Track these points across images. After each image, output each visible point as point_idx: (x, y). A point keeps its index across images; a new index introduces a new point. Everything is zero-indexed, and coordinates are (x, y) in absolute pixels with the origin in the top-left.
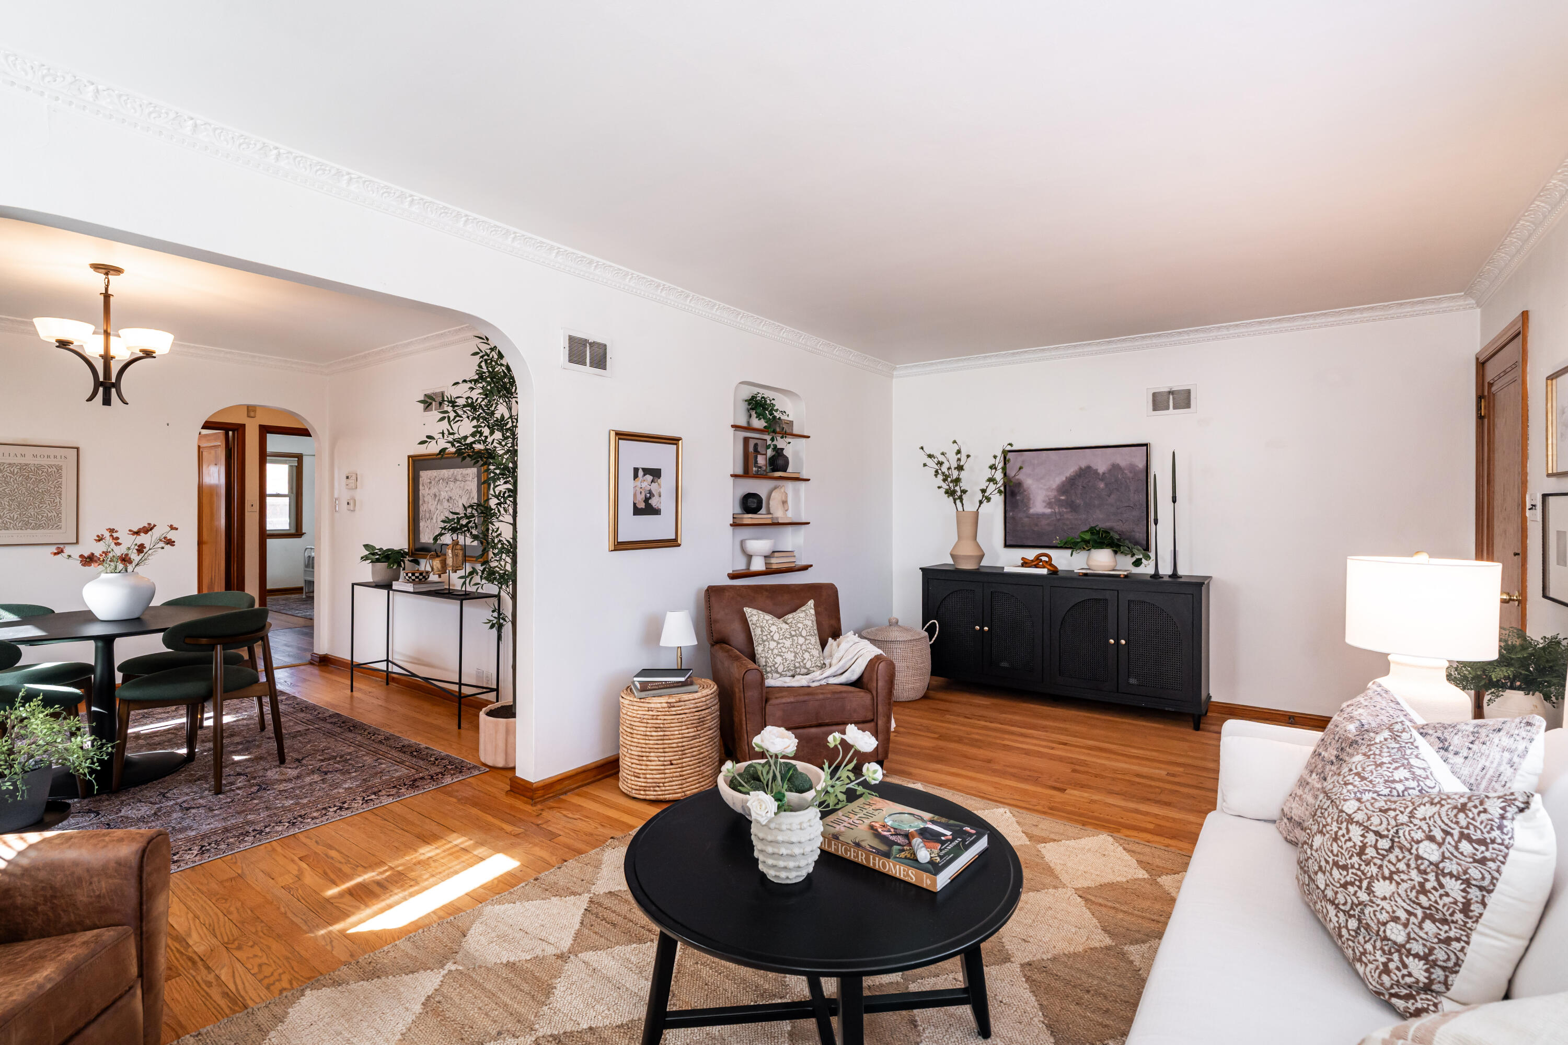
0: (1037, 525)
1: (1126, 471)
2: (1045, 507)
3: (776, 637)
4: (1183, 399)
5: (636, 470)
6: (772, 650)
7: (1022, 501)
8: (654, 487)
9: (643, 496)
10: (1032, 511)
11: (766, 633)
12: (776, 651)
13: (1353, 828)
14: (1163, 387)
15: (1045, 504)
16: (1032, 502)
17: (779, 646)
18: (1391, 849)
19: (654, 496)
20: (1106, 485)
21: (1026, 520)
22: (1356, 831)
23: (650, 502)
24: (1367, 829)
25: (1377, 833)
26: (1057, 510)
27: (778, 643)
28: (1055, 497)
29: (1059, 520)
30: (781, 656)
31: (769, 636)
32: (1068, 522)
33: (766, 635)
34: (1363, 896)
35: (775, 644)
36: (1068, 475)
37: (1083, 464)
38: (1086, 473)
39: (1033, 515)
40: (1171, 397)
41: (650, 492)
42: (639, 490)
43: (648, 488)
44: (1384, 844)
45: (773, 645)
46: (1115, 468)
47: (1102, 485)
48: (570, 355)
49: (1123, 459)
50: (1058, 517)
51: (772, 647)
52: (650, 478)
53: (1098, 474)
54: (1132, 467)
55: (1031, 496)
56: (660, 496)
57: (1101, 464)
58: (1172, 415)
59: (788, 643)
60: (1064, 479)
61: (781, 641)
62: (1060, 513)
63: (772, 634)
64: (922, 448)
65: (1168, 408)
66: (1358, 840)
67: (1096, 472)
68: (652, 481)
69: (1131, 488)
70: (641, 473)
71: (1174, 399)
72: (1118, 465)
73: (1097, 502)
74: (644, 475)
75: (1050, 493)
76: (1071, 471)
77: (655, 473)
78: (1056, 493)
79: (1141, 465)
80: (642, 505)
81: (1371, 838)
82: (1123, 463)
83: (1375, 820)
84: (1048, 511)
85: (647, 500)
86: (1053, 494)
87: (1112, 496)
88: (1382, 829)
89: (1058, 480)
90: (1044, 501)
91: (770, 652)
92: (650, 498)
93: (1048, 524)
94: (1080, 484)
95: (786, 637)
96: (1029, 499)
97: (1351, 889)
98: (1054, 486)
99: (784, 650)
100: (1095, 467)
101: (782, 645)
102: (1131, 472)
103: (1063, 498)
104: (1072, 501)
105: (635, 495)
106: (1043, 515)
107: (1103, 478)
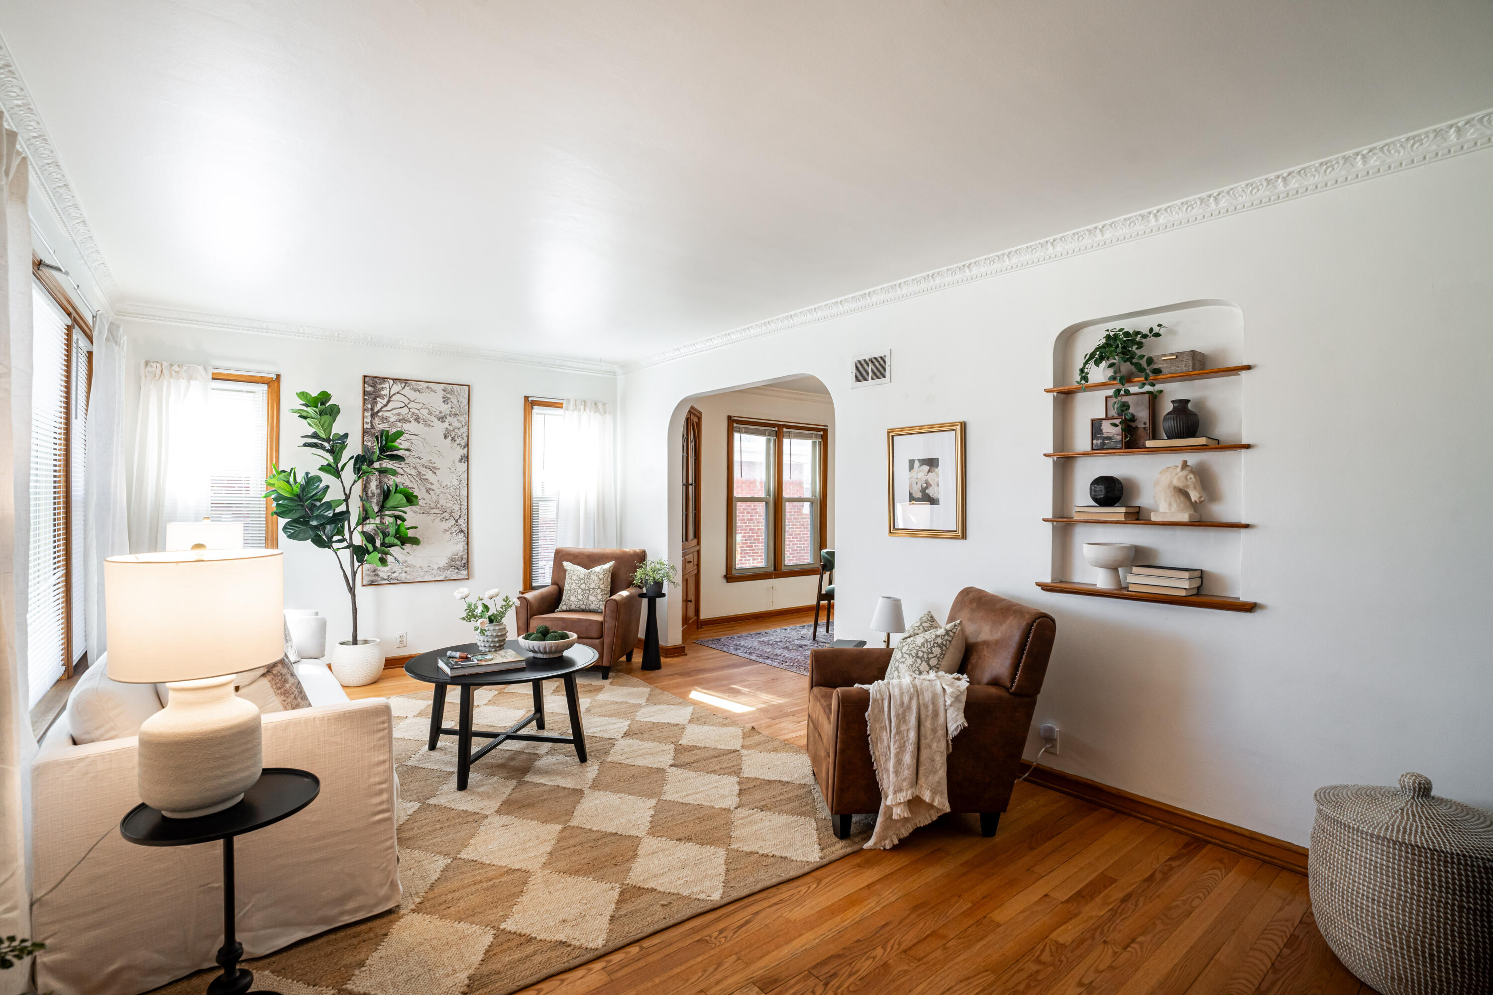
5: (912, 463)
8: (931, 477)
9: (919, 486)
19: (931, 486)
23: (927, 491)
41: (927, 482)
42: (915, 481)
43: (925, 478)
48: (856, 377)
52: (926, 468)
56: (938, 486)
68: (929, 471)
70: (917, 464)
74: (920, 466)
77: (932, 463)
80: (919, 495)
85: (923, 491)
92: (927, 488)
105: (911, 486)
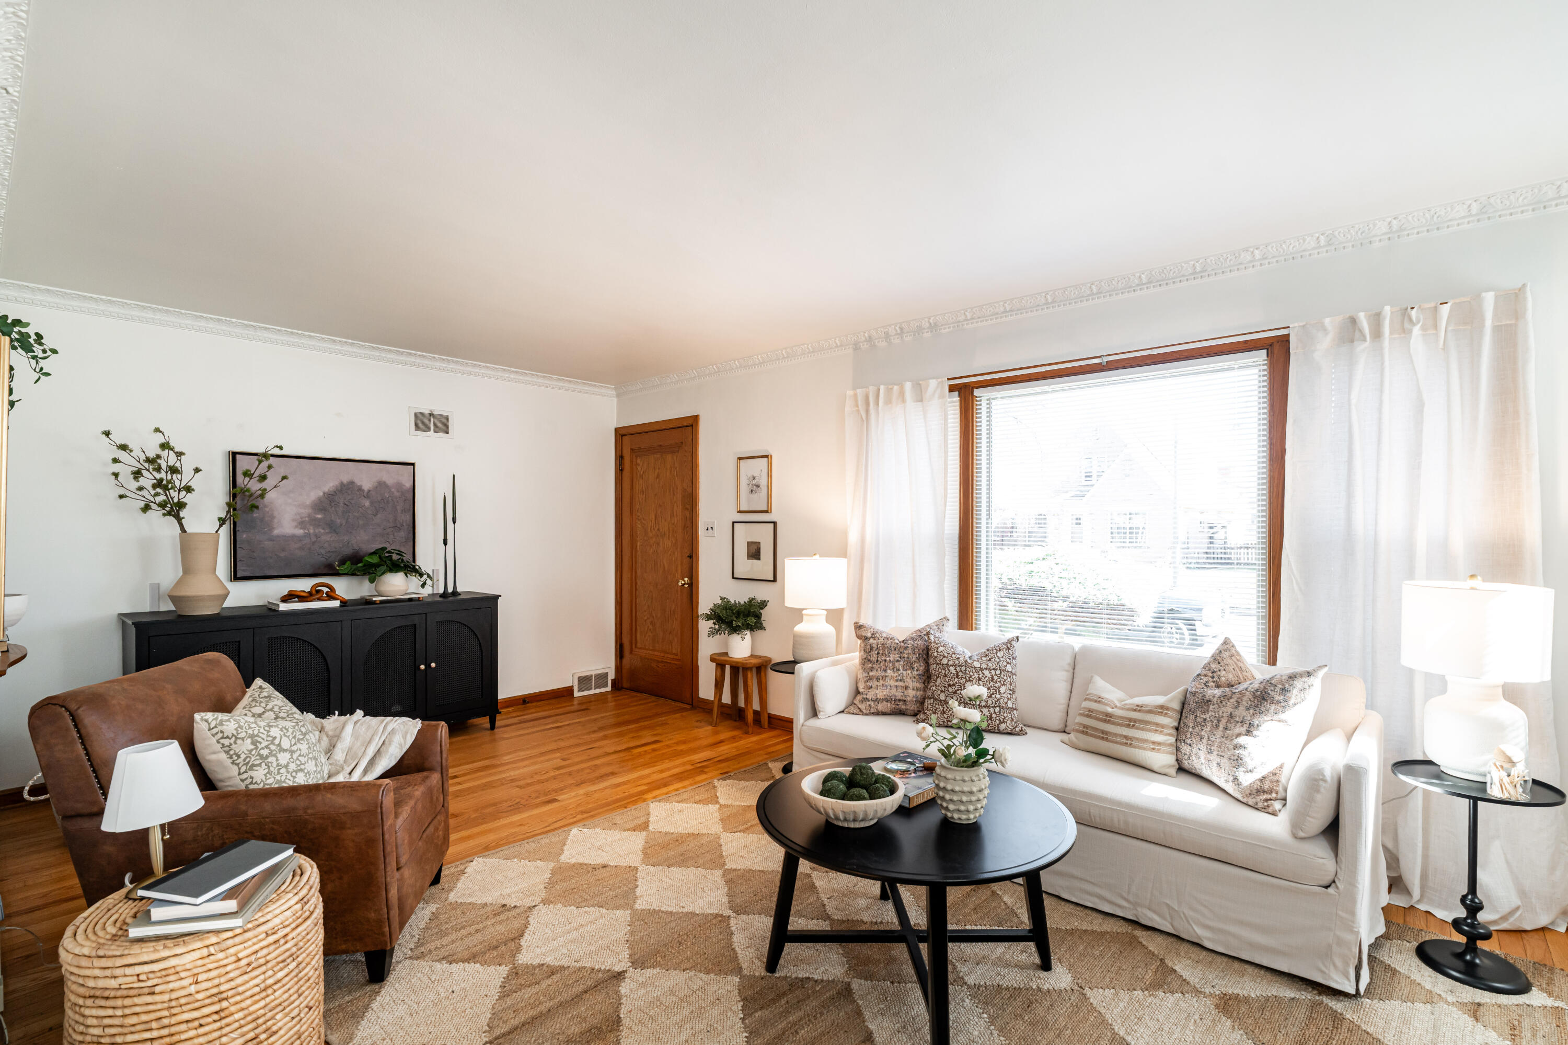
0: (283, 550)
1: (393, 490)
2: (296, 527)
3: (286, 744)
4: (442, 424)
6: (286, 766)
7: (262, 520)
10: (276, 532)
11: (264, 744)
12: (292, 767)
13: (984, 671)
14: (425, 410)
15: (295, 524)
16: (276, 521)
17: (295, 756)
18: (1001, 673)
20: (372, 503)
21: (268, 544)
22: (987, 673)
24: (990, 669)
25: (994, 669)
26: (312, 531)
27: (292, 752)
28: (309, 516)
29: (314, 543)
30: (301, 770)
31: (273, 747)
32: (326, 545)
33: (267, 747)
34: (998, 696)
35: (288, 755)
36: (326, 489)
37: (345, 479)
38: (347, 488)
39: (278, 536)
40: (432, 420)
44: (998, 672)
45: (284, 758)
46: (381, 485)
47: (367, 503)
49: (390, 476)
50: (314, 539)
51: (283, 762)
53: (363, 491)
54: (399, 485)
55: (276, 514)
57: (366, 479)
58: (432, 437)
59: (304, 747)
60: (321, 494)
61: (294, 748)
62: (317, 536)
63: (277, 742)
64: (107, 434)
65: (429, 430)
66: (989, 675)
67: (360, 489)
69: (398, 507)
71: (434, 422)
72: (385, 482)
73: (361, 522)
75: (303, 511)
76: (330, 485)
78: (310, 511)
79: (409, 485)
81: (993, 672)
82: (390, 481)
83: (990, 665)
84: (300, 532)
86: (306, 512)
87: (379, 516)
88: (994, 667)
89: (315, 494)
90: (294, 520)
91: (283, 770)
93: (301, 548)
94: (341, 501)
95: (299, 740)
96: (273, 517)
97: (993, 696)
98: (308, 502)
99: (302, 759)
100: (358, 483)
101: (299, 752)
102: (398, 491)
103: (319, 516)
104: (332, 521)
106: (293, 536)
107: (368, 495)
